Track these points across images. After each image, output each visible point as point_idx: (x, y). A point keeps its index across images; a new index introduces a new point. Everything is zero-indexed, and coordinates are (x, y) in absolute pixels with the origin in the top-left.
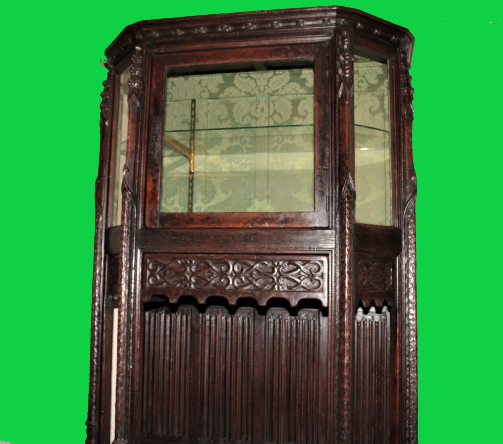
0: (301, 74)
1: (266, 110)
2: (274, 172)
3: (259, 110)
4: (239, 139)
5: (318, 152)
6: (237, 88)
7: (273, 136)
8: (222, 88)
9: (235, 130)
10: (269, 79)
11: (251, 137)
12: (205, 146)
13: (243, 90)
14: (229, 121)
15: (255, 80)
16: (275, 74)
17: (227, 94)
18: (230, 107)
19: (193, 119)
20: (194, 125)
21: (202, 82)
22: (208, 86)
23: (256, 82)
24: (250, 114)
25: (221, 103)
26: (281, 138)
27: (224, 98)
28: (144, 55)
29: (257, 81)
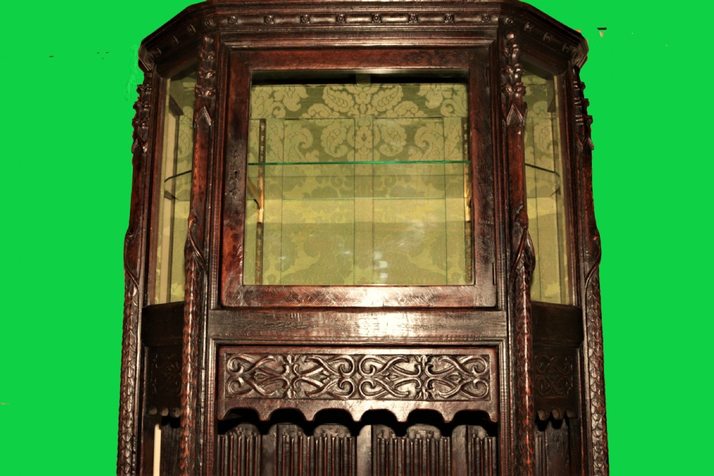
0: (418, 90)
1: (370, 138)
2: (382, 225)
3: (359, 139)
4: (330, 178)
5: (479, 200)
6: (327, 105)
7: (379, 176)
8: (305, 104)
9: (325, 166)
10: (373, 95)
11: (347, 177)
12: (280, 187)
13: (336, 108)
14: (316, 152)
15: (352, 94)
16: (381, 89)
17: (313, 114)
18: (316, 131)
19: (262, 147)
20: (264, 155)
21: (275, 95)
22: (284, 101)
23: (354, 99)
24: (345, 142)
25: (303, 127)
26: (391, 179)
27: (308, 119)
28: (218, 52)
29: (356, 96)
